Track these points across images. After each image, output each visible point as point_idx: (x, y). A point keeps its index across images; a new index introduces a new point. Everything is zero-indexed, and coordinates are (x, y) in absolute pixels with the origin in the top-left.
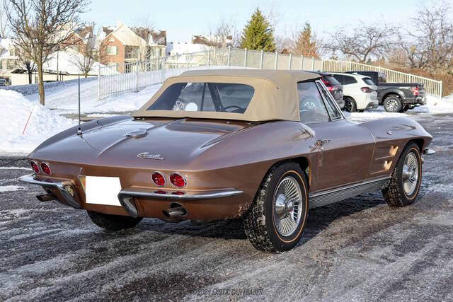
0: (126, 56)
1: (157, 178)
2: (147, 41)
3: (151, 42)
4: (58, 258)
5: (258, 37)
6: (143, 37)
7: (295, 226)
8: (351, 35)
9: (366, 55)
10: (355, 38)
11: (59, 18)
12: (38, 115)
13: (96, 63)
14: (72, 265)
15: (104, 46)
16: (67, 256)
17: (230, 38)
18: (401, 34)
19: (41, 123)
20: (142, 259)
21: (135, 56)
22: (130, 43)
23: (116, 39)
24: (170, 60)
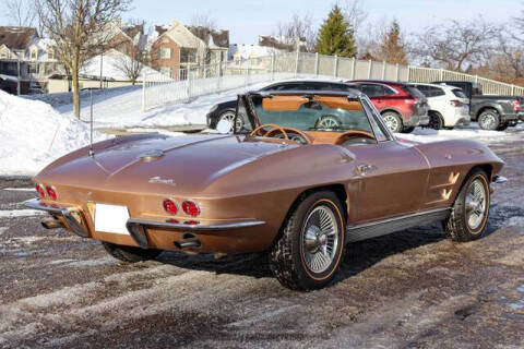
0: (182, 60)
1: (169, 206)
2: (207, 43)
3: (211, 44)
4: (63, 291)
5: (336, 38)
6: (202, 38)
7: (329, 261)
8: (443, 38)
9: (461, 62)
10: (448, 42)
11: (98, 17)
12: (68, 130)
13: (145, 68)
14: (77, 299)
15: (156, 47)
16: (73, 289)
17: (303, 39)
18: (503, 37)
19: (70, 138)
20: (155, 295)
21: (193, 60)
22: (187, 45)
23: (171, 40)
24: (233, 65)
